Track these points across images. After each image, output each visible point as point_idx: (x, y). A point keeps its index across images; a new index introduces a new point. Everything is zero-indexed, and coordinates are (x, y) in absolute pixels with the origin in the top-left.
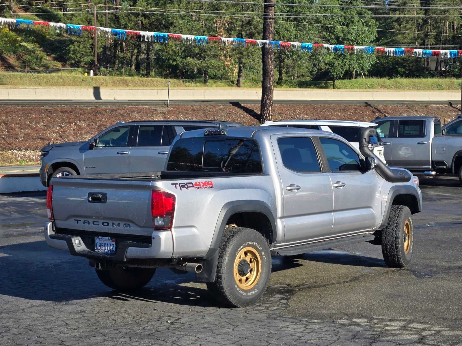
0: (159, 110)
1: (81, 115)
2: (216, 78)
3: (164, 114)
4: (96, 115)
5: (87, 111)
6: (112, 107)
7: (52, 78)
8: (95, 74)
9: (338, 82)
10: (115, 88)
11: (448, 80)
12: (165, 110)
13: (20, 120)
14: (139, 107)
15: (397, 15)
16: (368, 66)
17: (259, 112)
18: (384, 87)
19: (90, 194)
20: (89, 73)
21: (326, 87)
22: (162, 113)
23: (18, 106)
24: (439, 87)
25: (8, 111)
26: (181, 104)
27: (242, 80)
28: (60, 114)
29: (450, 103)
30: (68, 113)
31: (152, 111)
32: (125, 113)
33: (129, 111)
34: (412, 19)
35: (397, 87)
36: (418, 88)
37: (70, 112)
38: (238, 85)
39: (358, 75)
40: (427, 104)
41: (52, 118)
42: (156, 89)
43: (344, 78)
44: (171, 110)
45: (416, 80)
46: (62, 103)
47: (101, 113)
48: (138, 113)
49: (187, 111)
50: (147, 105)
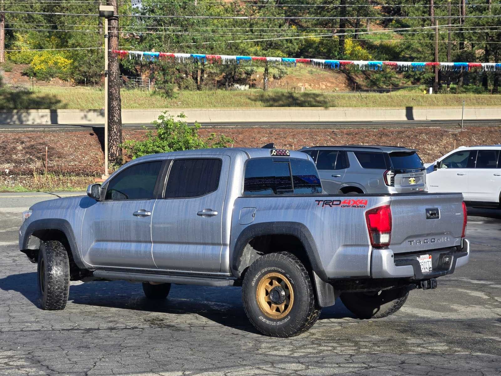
0: (451, 131)
1: (366, 137)
3: (456, 135)
4: (381, 137)
5: (372, 133)
6: (399, 129)
7: (380, 98)
8: (435, 92)
10: (428, 108)
12: (457, 131)
13: (305, 142)
14: (429, 129)
19: (427, 210)
20: (428, 91)
22: (453, 135)
23: (307, 129)
25: (295, 133)
26: (477, 125)
28: (346, 136)
30: (353, 135)
31: (442, 132)
32: (412, 134)
33: (417, 133)
37: (356, 134)
41: (336, 140)
42: (473, 108)
44: (464, 132)
46: (350, 126)
47: (387, 135)
48: (427, 134)
49: (482, 132)
50: (439, 126)
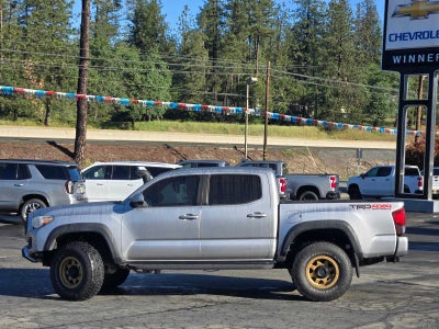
2: (23, 116)
9: (137, 124)
11: (233, 125)
15: (189, 65)
16: (163, 111)
17: (73, 151)
18: (177, 129)
21: (126, 129)
24: (226, 132)
27: (49, 119)
29: (235, 147)
34: (200, 69)
35: (190, 130)
36: (207, 131)
38: (46, 123)
39: (153, 118)
40: (216, 146)
43: (142, 120)
45: (206, 124)
